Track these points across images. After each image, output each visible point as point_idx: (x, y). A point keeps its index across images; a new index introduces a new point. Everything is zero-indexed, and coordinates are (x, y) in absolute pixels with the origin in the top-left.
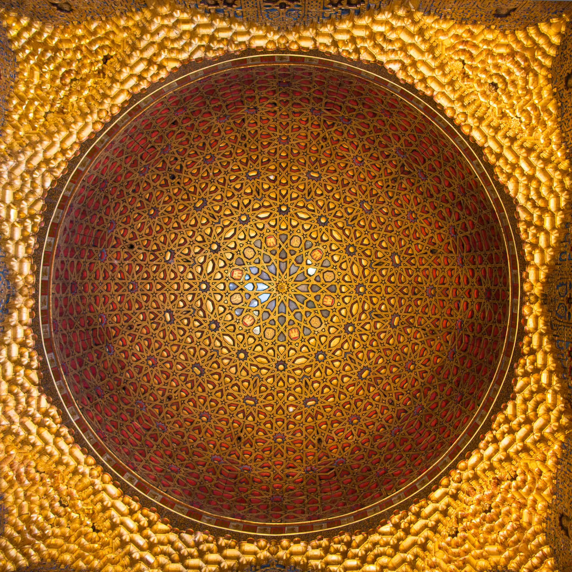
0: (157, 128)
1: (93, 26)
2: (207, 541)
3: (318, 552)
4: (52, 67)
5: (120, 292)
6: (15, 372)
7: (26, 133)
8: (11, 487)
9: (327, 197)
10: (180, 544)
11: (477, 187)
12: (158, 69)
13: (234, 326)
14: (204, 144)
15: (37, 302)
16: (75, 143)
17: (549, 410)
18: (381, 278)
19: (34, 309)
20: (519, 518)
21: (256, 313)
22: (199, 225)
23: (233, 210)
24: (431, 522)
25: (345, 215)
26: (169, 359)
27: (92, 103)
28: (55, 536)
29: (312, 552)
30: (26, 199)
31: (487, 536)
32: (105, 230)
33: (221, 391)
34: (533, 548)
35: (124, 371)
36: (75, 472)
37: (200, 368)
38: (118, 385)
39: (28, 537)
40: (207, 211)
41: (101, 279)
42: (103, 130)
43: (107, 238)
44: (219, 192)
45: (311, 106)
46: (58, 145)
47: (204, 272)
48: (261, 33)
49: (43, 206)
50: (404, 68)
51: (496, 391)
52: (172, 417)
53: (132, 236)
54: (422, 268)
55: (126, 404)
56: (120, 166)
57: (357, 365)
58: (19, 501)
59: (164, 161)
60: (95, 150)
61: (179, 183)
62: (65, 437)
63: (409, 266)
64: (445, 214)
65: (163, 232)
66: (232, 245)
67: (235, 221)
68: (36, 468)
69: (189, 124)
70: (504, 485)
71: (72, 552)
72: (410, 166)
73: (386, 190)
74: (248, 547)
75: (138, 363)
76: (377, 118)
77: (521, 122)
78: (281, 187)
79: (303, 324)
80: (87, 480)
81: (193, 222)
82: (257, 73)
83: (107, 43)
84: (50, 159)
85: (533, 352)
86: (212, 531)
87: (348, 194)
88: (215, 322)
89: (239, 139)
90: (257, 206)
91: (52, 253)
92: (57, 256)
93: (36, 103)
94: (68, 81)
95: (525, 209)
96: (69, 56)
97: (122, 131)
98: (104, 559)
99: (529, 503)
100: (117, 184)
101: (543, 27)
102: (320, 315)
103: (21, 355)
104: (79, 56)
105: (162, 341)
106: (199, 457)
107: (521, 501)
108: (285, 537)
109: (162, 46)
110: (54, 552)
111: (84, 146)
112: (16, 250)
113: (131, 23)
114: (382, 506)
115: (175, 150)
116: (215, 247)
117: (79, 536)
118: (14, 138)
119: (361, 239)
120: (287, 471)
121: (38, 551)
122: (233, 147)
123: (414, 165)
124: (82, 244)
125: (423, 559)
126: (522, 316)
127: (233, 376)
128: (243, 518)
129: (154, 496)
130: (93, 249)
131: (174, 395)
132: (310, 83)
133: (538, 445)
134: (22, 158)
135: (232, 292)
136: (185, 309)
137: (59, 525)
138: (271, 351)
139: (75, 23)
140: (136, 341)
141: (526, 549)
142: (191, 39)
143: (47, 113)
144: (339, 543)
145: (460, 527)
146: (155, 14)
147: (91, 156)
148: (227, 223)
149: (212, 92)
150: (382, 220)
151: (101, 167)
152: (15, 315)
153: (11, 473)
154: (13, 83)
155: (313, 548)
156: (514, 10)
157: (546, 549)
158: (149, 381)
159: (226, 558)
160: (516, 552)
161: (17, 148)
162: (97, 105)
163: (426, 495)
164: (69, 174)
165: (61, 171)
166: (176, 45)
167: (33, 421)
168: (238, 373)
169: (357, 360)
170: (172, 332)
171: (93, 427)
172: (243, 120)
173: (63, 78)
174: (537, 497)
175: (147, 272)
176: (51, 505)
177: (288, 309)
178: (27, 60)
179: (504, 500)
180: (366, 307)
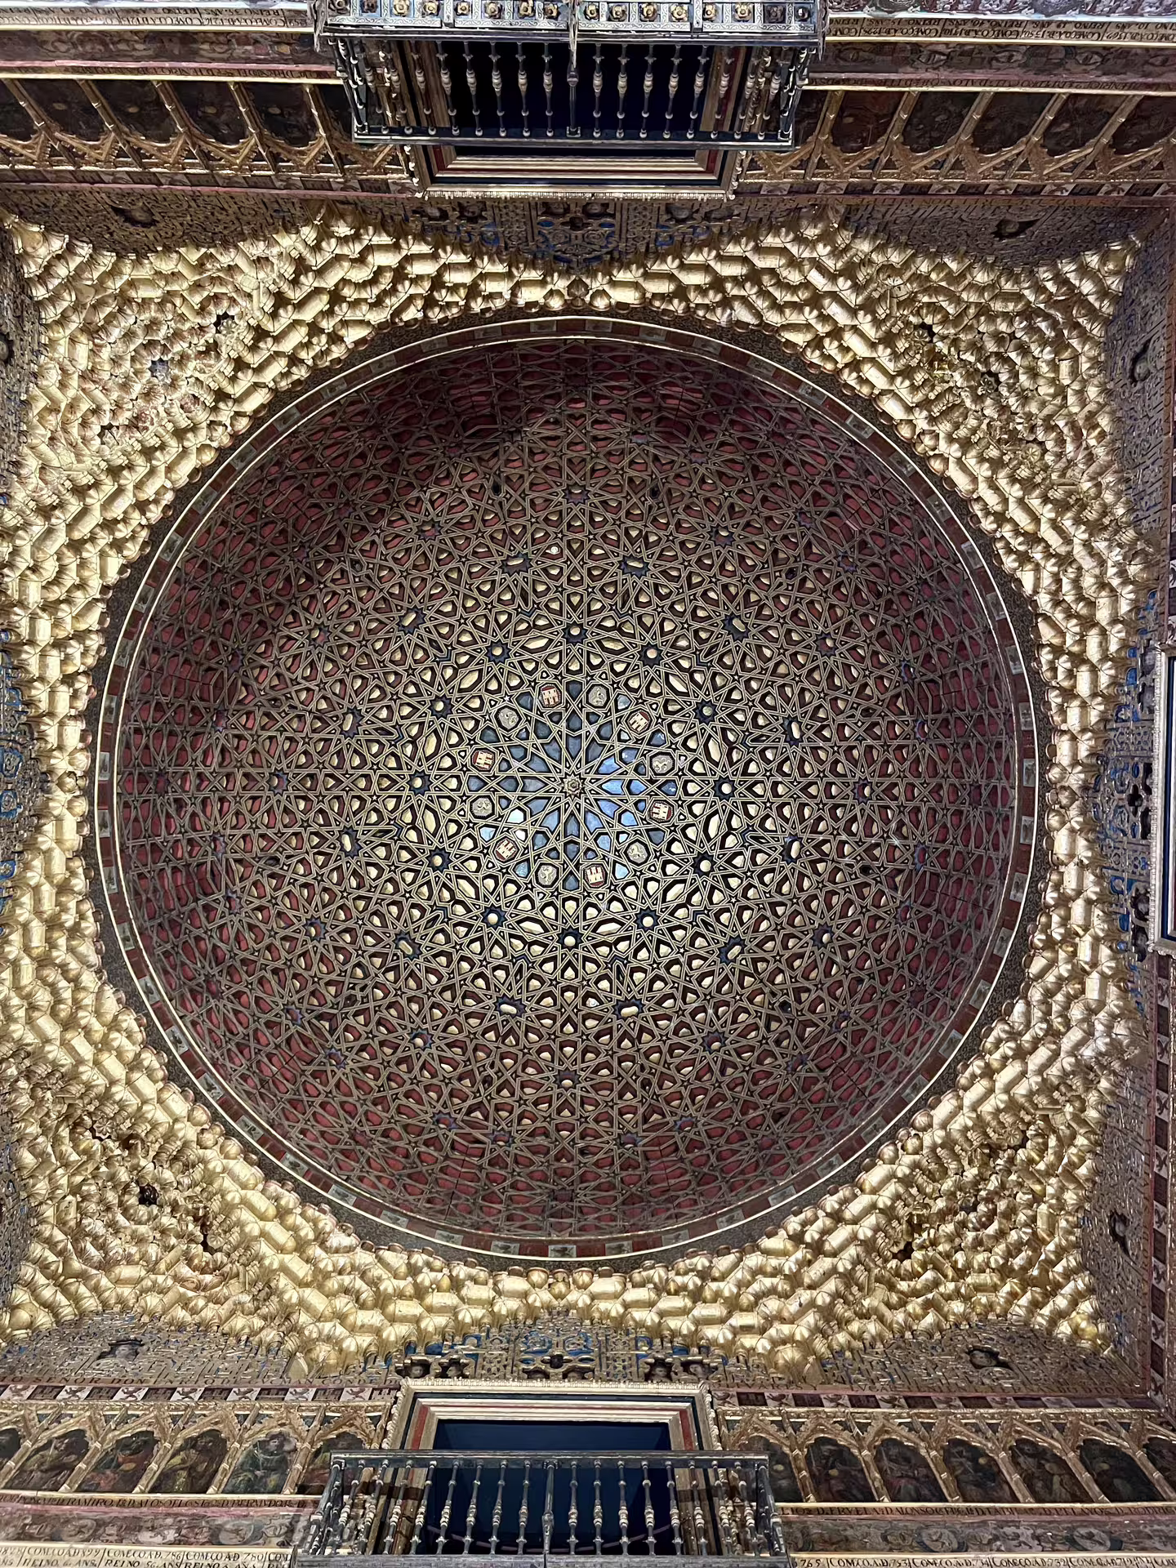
0: (811, 1107)
1: (930, 1319)
2: (707, 307)
3: (490, 287)
4: (1013, 1236)
5: (887, 782)
6: (1082, 641)
7: (1060, 1111)
8: (1091, 416)
9: (484, 962)
10: (761, 304)
11: (182, 996)
12: (803, 1233)
13: (667, 711)
14: (723, 1072)
15: (1042, 775)
16: (966, 1089)
17: (35, 568)
18: (380, 807)
19: (1048, 762)
20: (94, 352)
21: (624, 736)
22: (735, 910)
23: (667, 938)
24: (267, 346)
25: (449, 929)
26: (792, 650)
27: (933, 1166)
28: (1009, 317)
29: (504, 287)
30: (1061, 980)
31: (159, 316)
32: (915, 907)
33: (690, 586)
34: (66, 295)
35: (879, 629)
36: (966, 445)
37: (734, 632)
38: (890, 602)
39: (1059, 317)
40: (718, 936)
41: (924, 809)
42: (912, 1112)
43: (912, 890)
44: (696, 974)
45: (512, 1150)
46: (999, 1085)
47: (725, 817)
48: (603, 1305)
49: (1028, 965)
50: (321, 1239)
51: (143, 599)
52: (785, 537)
53: (866, 891)
54: (296, 829)
55: (874, 565)
56: (885, 1033)
57: (426, 635)
58: (1076, 386)
59: (802, 1039)
60: (929, 1071)
61: (774, 994)
62: (987, 513)
63: (323, 831)
64: (249, 936)
65: (804, 896)
66: (671, 869)
67: (665, 915)
68: (1045, 451)
69: (752, 1114)
70: (124, 418)
71: (971, 286)
72: (318, 1032)
73: (368, 981)
74: (629, 297)
75: (852, 642)
76: (381, 1128)
77: (92, 1130)
78: (575, 983)
79: (533, 714)
80: (944, 427)
81: (746, 915)
82: (613, 1219)
83: (903, 1286)
84: (1014, 1058)
85: (68, 679)
86: (699, 326)
87: (443, 971)
88: (703, 719)
89: (655, 1081)
90: (623, 946)
91: (1014, 870)
92: (1005, 861)
93: (1041, 1166)
94: (982, 1208)
95: (83, 961)
96: (980, 1258)
97: (879, 1107)
98: (908, 274)
99: (74, 382)
100: (893, 996)
101: (44, 1319)
102: (500, 731)
103: (1071, 675)
104: (960, 1258)
105: (806, 685)
106: (732, 461)
107: (90, 386)
108: (556, 314)
109: (795, 1280)
110: (1008, 287)
111: (948, 1083)
112: (1080, 879)
113: (855, 1326)
114: (367, 372)
115: (780, 1061)
116: (705, 866)
117: (960, 316)
118: (1083, 1101)
119: (419, 882)
120: (559, 432)
121: (1039, 289)
122: (667, 1065)
123: (309, 1033)
124: (960, 880)
125: (281, 276)
126: (91, 748)
127: (669, 615)
128: (641, 348)
129: (814, 392)
130: (938, 869)
131: (783, 579)
132: (510, 1198)
133: (55, 500)
134: (1067, 1062)
135: (670, 776)
136: (761, 746)
137: (999, 338)
138: (595, 661)
139: (964, 1326)
140: (856, 686)
141: (79, 292)
142: (738, 1295)
143: (1023, 1145)
144: (449, 305)
145: (210, 336)
146: (805, 1346)
147: (938, 1061)
148: (681, 913)
149: (703, 1180)
150: (376, 921)
151: (921, 1035)
152: (1083, 753)
153: (1093, 442)
154: (1087, 1206)
155: (500, 295)
156: (102, 1356)
157: (40, 293)
158: (832, 607)
159: (671, 277)
160: (100, 285)
161: (1077, 1083)
162: (924, 1163)
163: (279, 398)
164: (980, 1025)
165: (994, 1033)
166: (768, 1282)
167: (1048, 546)
168: (658, 620)
169: (426, 645)
170: (788, 700)
171: (935, 528)
172: (645, 1120)
173: (991, 1216)
174: (58, 394)
175: (836, 819)
176: (1016, 376)
177: (563, 744)
178: (1061, 1252)
179: (125, 387)
180: (409, 749)
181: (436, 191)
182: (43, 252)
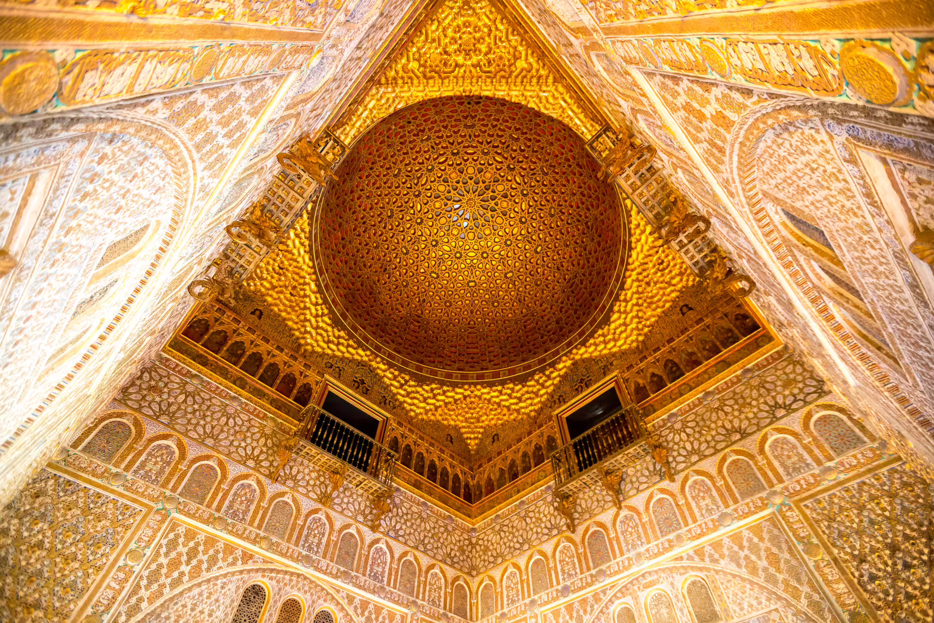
2: (344, 338)
3: (390, 376)
10: (331, 334)
13: (428, 202)
17: (531, 405)
29: (388, 374)
33: (394, 234)
34: (476, 431)
37: (392, 213)
47: (437, 160)
57: (472, 277)
66: (466, 159)
67: (479, 148)
74: (361, 352)
85: (549, 377)
86: (349, 334)
88: (420, 192)
95: (609, 330)
138: (436, 231)
141: (473, 429)
144: (402, 379)
148: (474, 145)
155: (390, 372)
157: (480, 436)
159: (348, 352)
160: (469, 427)
163: (454, 387)
168: (410, 230)
169: (474, 274)
174: (495, 419)
181: (388, 415)
182: (473, 443)
